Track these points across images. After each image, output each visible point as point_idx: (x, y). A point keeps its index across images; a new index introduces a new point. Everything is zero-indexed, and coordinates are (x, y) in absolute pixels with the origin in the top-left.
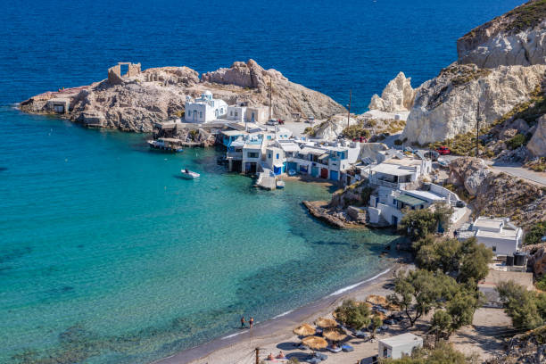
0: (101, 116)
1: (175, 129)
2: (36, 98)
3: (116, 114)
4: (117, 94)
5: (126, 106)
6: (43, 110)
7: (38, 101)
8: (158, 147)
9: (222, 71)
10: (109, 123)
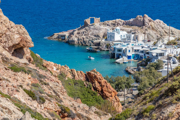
0: (76, 39)
1: (99, 43)
2: (55, 34)
3: (82, 39)
4: (85, 30)
5: (87, 35)
6: (56, 38)
7: (56, 35)
8: (89, 50)
9: (131, 20)
10: (79, 42)
